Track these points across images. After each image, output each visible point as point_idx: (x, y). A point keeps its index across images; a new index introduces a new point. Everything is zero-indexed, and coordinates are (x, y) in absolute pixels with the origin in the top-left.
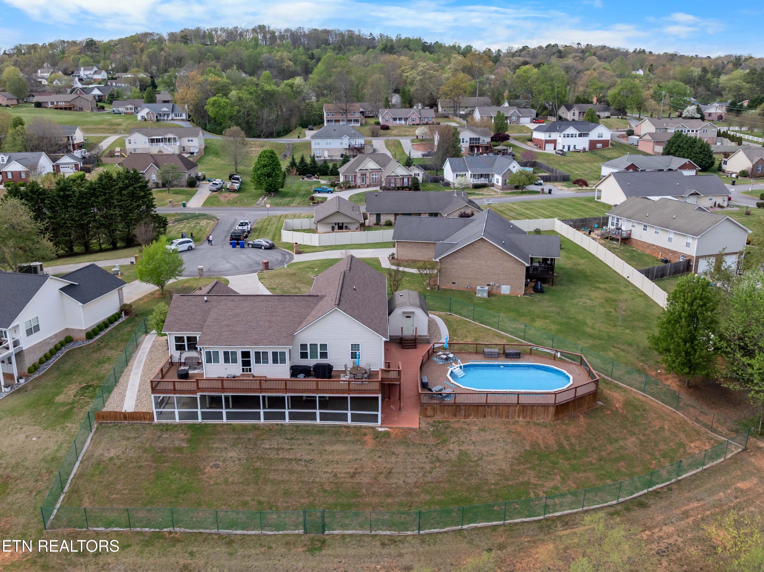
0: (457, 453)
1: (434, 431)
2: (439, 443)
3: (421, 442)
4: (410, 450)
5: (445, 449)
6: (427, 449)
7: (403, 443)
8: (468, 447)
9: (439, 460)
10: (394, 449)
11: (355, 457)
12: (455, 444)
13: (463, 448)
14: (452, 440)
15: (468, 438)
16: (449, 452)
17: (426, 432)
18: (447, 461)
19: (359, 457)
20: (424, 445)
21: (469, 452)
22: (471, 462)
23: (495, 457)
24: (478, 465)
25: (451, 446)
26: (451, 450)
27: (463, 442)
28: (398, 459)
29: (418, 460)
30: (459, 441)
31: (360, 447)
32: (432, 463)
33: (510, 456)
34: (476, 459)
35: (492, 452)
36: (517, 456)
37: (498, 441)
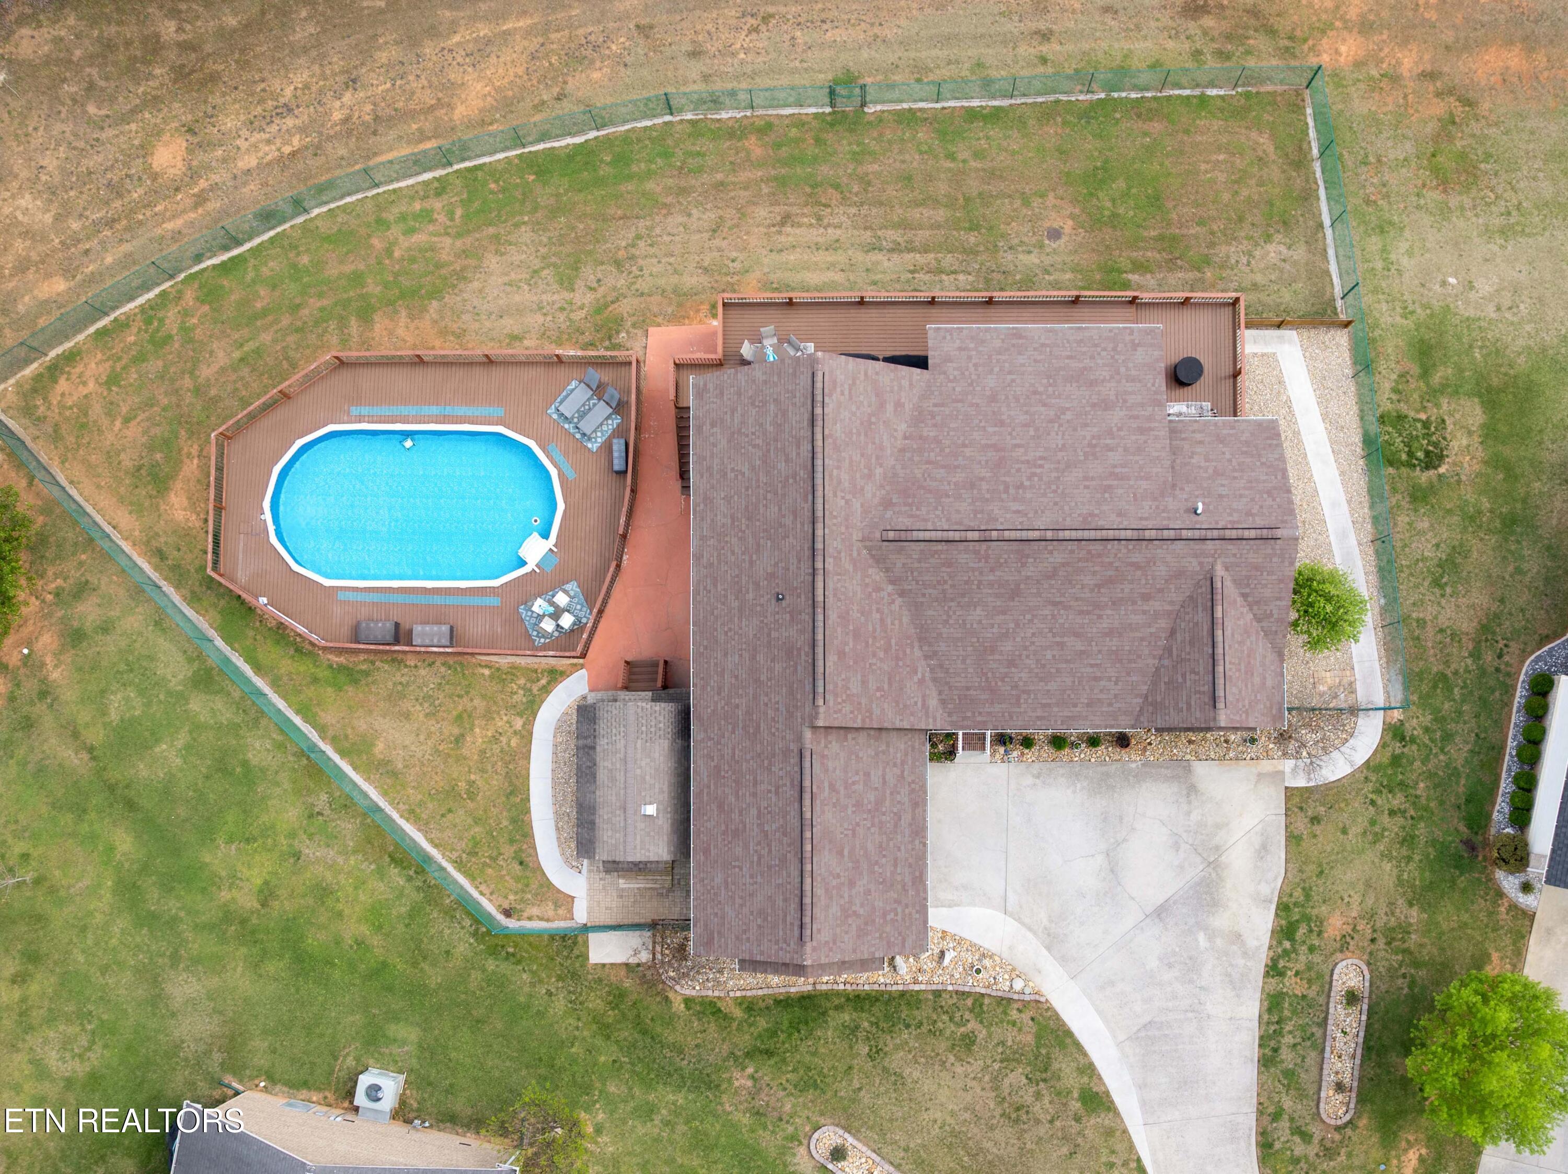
0: (579, 284)
1: (618, 332)
2: (613, 302)
3: (648, 299)
4: (674, 280)
5: (601, 291)
6: (637, 286)
7: (685, 294)
8: (556, 297)
9: (618, 264)
10: (704, 280)
11: (784, 257)
12: (579, 304)
13: (567, 295)
14: (582, 314)
15: (549, 318)
16: (595, 285)
17: (634, 325)
18: (602, 263)
19: (774, 255)
20: (642, 294)
21: (556, 286)
22: (555, 265)
23: (506, 279)
24: (544, 258)
25: (589, 297)
26: (591, 289)
27: (562, 309)
28: (697, 258)
29: (659, 262)
30: (572, 311)
31: (772, 277)
32: (632, 258)
33: (476, 285)
34: (546, 272)
35: (508, 289)
36: (461, 286)
37: (491, 314)
